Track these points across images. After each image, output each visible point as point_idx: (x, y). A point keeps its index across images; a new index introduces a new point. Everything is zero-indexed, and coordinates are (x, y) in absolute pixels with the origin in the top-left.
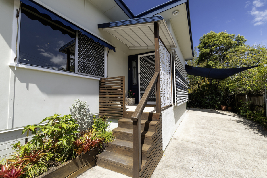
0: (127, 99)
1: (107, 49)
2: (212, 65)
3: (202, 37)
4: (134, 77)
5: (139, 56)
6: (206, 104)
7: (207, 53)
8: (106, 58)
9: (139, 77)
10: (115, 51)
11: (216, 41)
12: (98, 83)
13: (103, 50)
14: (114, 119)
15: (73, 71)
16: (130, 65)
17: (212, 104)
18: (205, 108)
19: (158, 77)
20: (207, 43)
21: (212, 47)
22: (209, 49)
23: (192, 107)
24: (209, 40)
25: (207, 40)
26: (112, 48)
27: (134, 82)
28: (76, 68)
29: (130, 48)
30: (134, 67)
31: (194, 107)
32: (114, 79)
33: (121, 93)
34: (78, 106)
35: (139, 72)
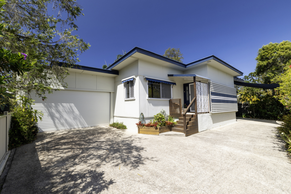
0: (183, 109)
1: (172, 85)
2: (271, 76)
3: (261, 49)
4: (187, 96)
5: (190, 84)
6: (266, 115)
7: (265, 66)
8: (172, 89)
9: (190, 97)
10: (176, 85)
11: (273, 54)
12: (169, 101)
13: (170, 86)
14: (176, 117)
15: (160, 98)
16: (185, 89)
17: (273, 115)
18: (266, 119)
19: (196, 99)
20: (264, 56)
21: (269, 59)
22: (267, 62)
23: (251, 118)
24: (266, 53)
25: (264, 53)
26: (175, 84)
27: (187, 99)
28: (161, 97)
29: (184, 79)
30: (187, 90)
31: (253, 118)
32: (176, 100)
33: (179, 106)
34: (163, 111)
35: (190, 93)
